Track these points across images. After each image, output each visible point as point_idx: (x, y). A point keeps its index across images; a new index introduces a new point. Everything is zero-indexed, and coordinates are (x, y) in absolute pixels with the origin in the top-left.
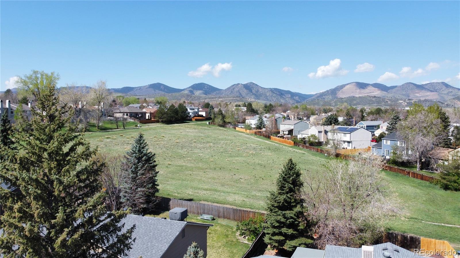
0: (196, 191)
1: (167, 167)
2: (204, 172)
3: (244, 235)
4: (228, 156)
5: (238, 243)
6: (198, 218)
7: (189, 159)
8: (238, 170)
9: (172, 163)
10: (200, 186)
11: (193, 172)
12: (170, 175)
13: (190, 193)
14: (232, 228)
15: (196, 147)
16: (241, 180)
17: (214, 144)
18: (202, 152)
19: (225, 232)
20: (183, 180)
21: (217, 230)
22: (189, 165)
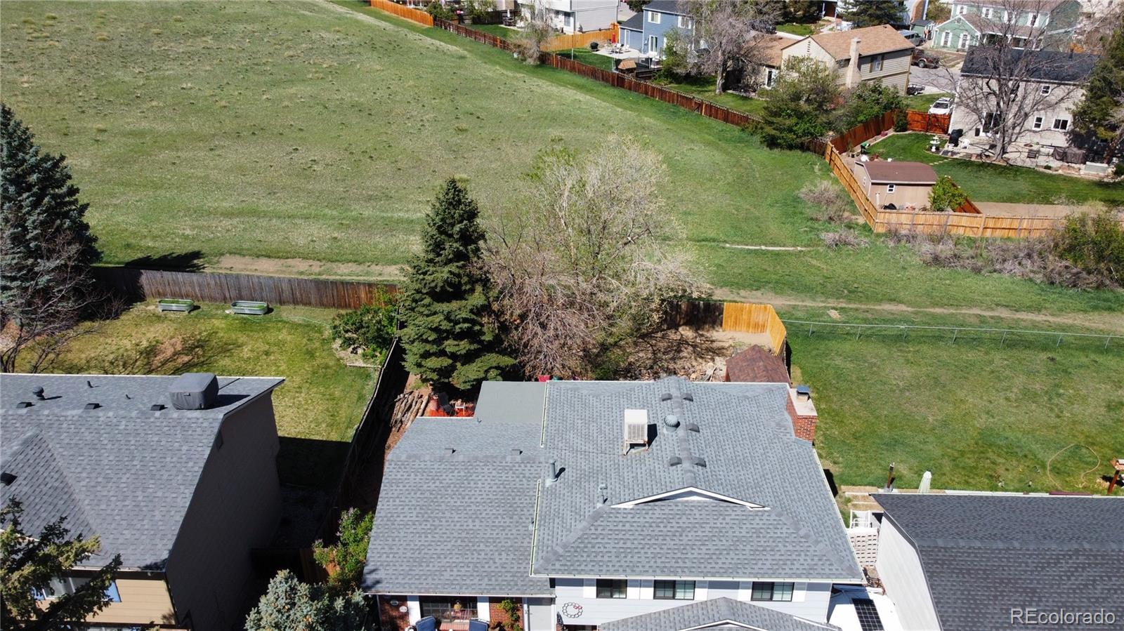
0: (202, 223)
1: (97, 141)
2: (212, 150)
3: (352, 347)
4: (265, 83)
5: (341, 368)
6: (227, 312)
7: (154, 103)
8: (301, 134)
9: (109, 126)
10: (210, 204)
11: (179, 154)
12: (112, 172)
13: (188, 232)
14: (320, 331)
15: (165, 56)
16: (315, 167)
17: (217, 37)
18: (186, 71)
19: (306, 344)
20: (156, 187)
21: (283, 343)
22: (161, 128)
